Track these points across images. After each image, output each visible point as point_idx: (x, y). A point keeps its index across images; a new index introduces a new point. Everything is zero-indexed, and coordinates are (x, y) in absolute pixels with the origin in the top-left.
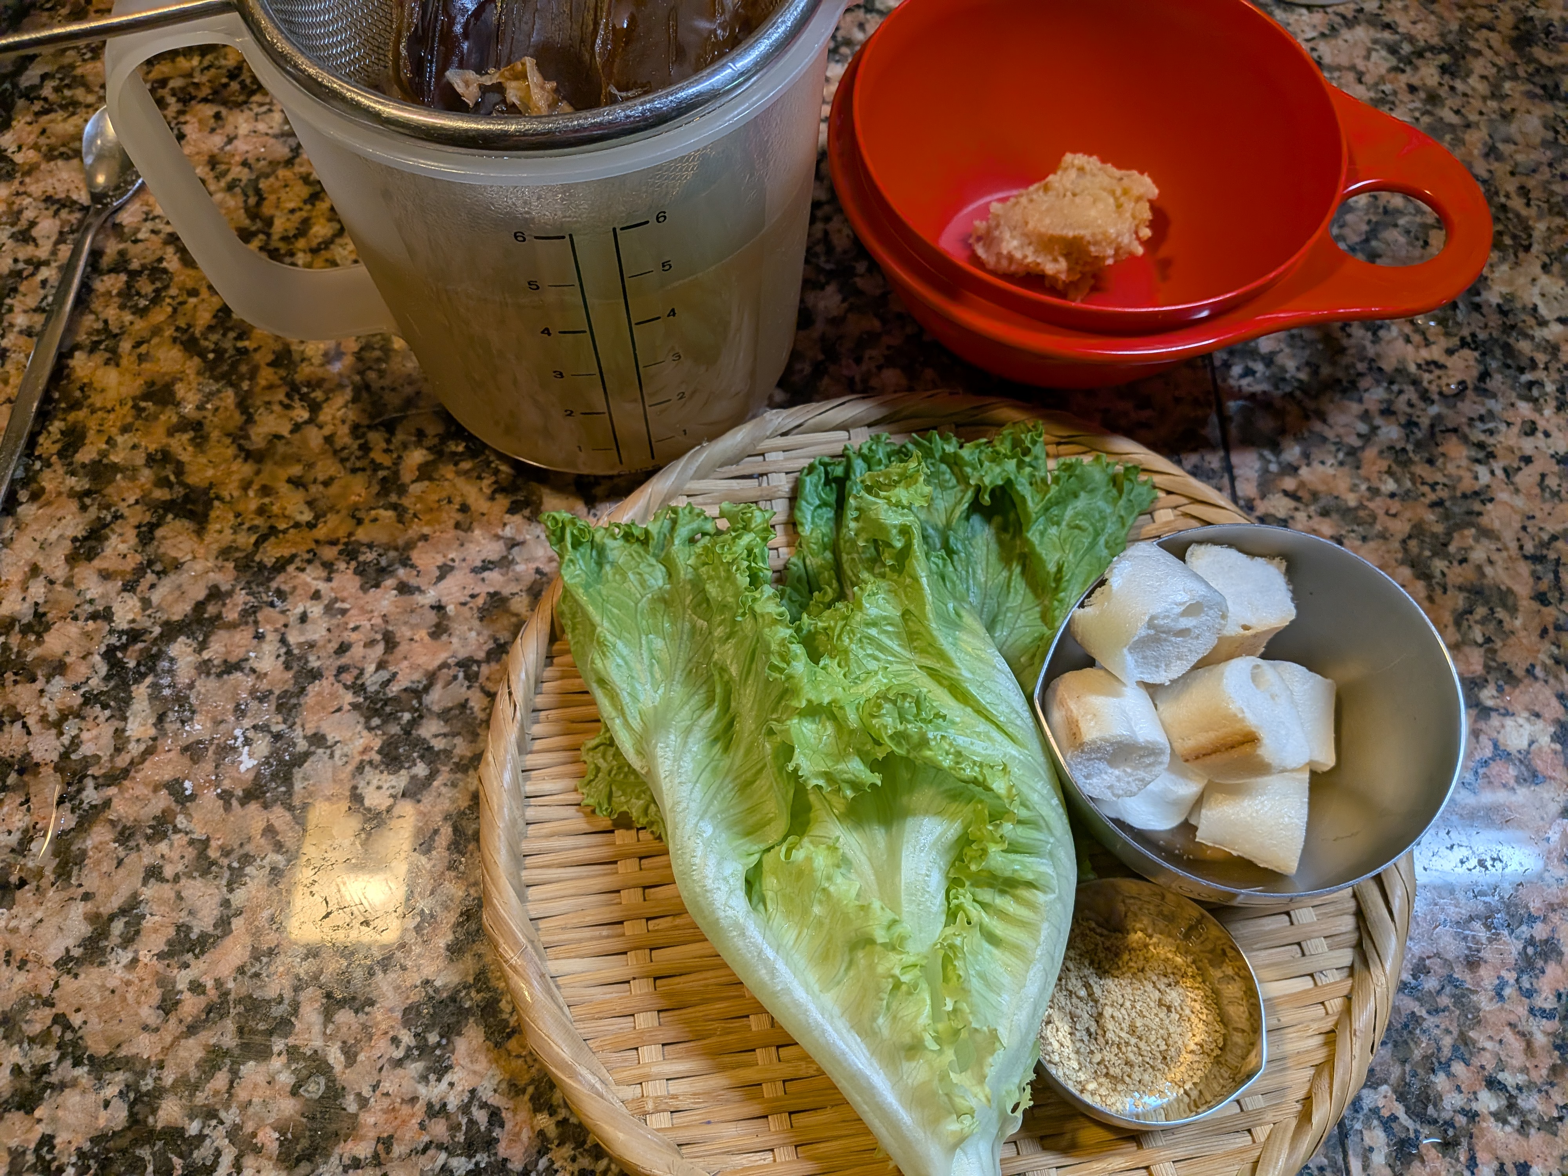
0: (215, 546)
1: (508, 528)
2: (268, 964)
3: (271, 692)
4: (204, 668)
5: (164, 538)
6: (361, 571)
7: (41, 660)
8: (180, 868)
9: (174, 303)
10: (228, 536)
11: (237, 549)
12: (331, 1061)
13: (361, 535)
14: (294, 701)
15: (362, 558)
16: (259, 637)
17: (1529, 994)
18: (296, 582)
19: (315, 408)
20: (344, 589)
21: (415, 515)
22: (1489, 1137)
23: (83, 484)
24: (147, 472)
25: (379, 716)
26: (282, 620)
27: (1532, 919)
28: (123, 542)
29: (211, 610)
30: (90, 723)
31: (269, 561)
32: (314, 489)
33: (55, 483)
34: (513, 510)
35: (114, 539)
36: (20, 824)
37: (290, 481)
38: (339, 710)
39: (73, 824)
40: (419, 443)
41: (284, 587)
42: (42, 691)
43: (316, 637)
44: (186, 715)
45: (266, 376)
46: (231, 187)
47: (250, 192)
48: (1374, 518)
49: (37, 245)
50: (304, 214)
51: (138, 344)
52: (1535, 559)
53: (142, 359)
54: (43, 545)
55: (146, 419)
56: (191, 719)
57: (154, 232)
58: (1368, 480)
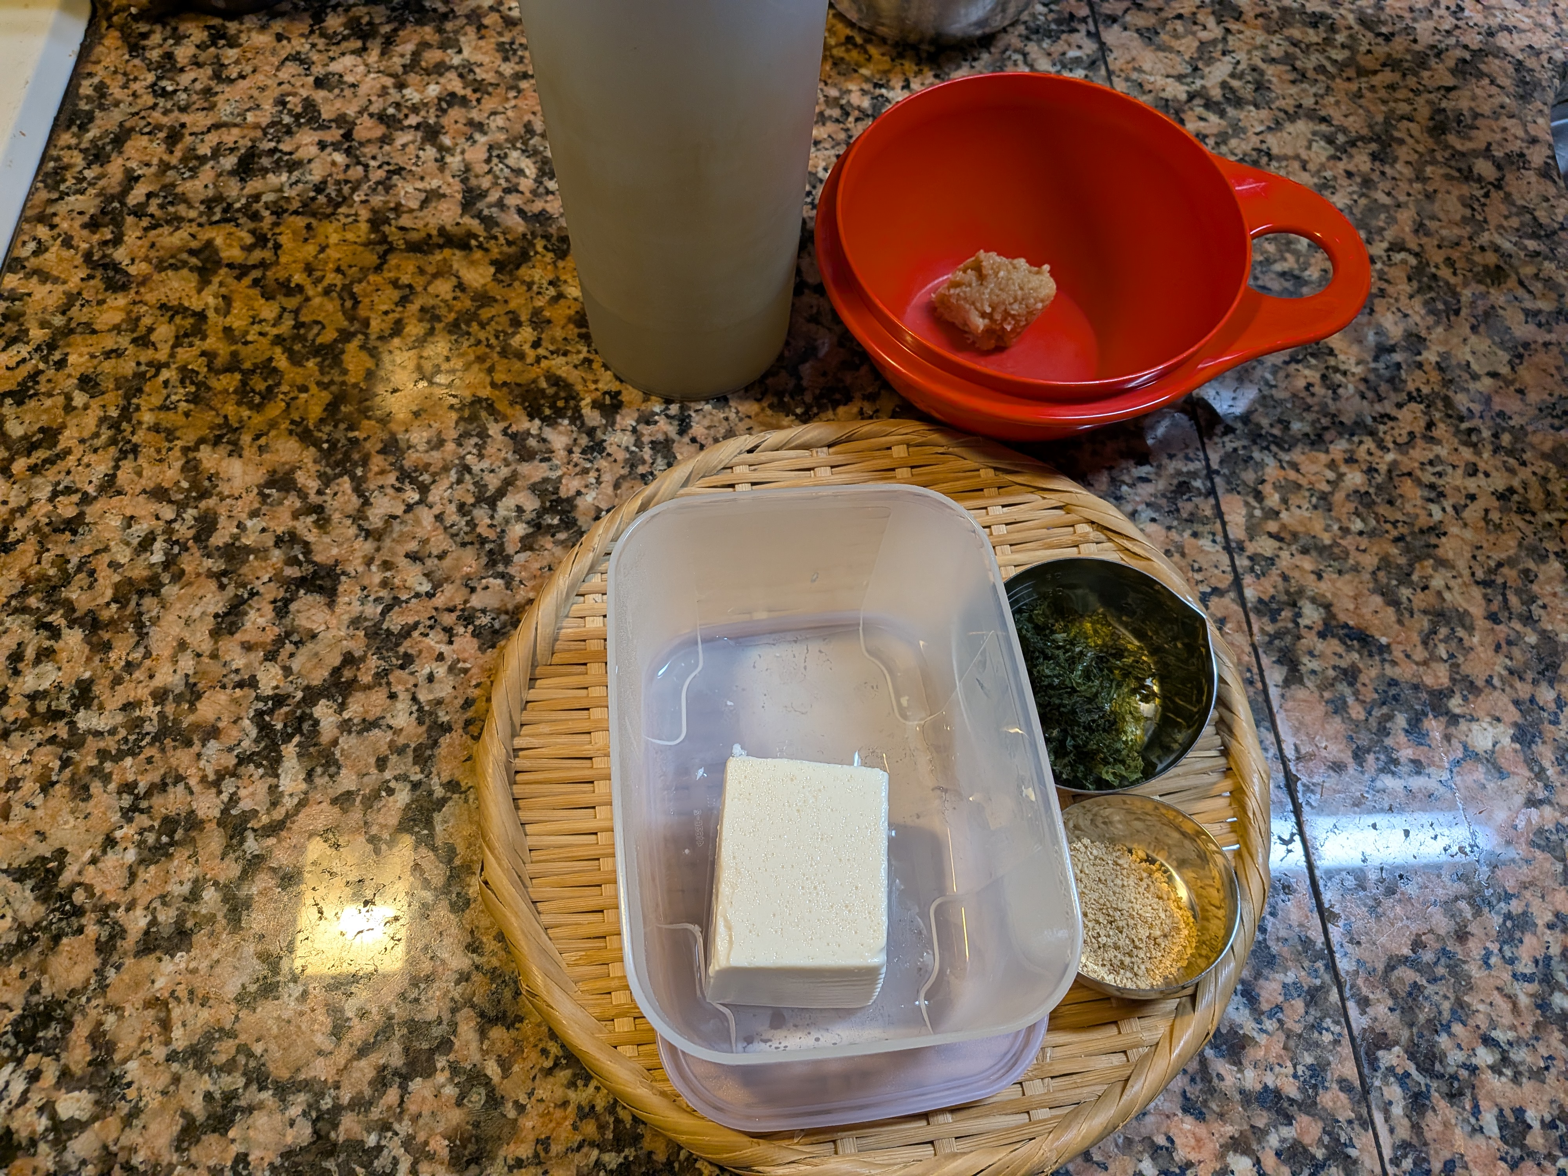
0: (346, 618)
3: (408, 746)
4: (345, 726)
5: (298, 611)
6: (477, 634)
7: (196, 726)
9: (286, 399)
10: (356, 608)
11: (366, 619)
12: (489, 1074)
14: (429, 752)
15: (477, 623)
16: (393, 696)
17: (1511, 961)
19: (424, 489)
20: (465, 650)
21: (521, 582)
23: (216, 564)
24: (277, 552)
26: (412, 681)
28: (261, 616)
29: (347, 674)
30: (246, 781)
31: (396, 629)
32: (430, 563)
33: (193, 565)
35: (252, 614)
36: (191, 875)
37: (407, 556)
39: (238, 874)
40: (519, 519)
41: (410, 651)
42: (200, 754)
43: (443, 694)
44: (333, 769)
45: (377, 462)
46: (327, 292)
47: (346, 295)
48: (1347, 553)
49: (156, 349)
50: (397, 315)
51: (257, 437)
52: (1485, 584)
53: (261, 449)
54: (188, 622)
55: (271, 505)
56: (338, 773)
57: (261, 334)
58: (1339, 520)
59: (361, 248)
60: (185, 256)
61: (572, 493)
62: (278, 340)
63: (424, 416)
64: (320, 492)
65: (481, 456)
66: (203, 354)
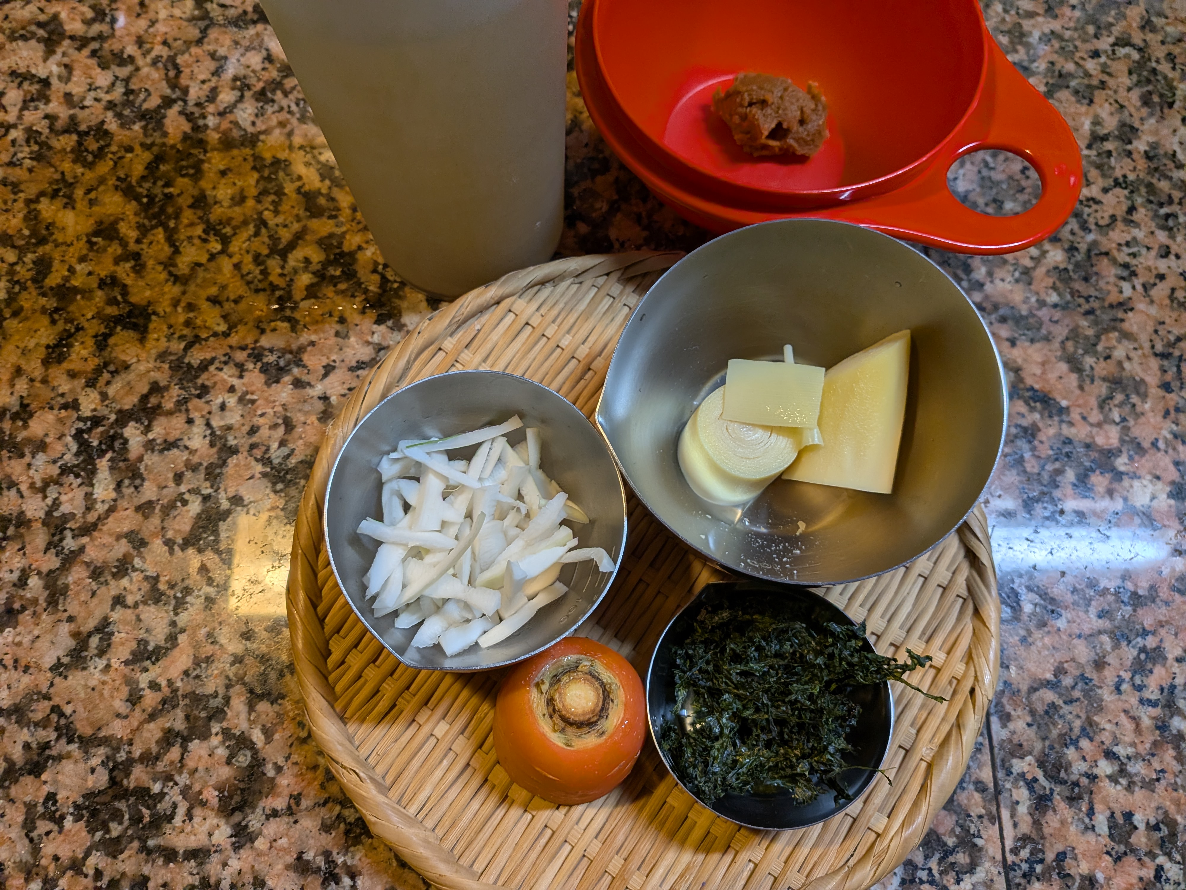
0: (154, 352)
1: (376, 336)
2: (207, 668)
3: (201, 464)
4: (150, 446)
5: (116, 345)
6: (264, 370)
7: (28, 441)
8: (138, 597)
9: (115, 158)
10: (163, 344)
11: (171, 354)
12: (255, 739)
13: (265, 342)
14: (218, 471)
15: (265, 360)
16: (190, 421)
17: (1139, 688)
18: (216, 379)
19: (225, 241)
20: (253, 384)
21: (305, 326)
22: (1104, 793)
23: (51, 303)
24: (99, 293)
25: (283, 482)
26: (207, 408)
27: (1145, 633)
28: (85, 348)
29: (153, 401)
30: (67, 489)
31: (195, 363)
32: (227, 306)
33: (30, 303)
34: (379, 321)
35: (77, 346)
36: (19, 565)
37: (209, 299)
38: (251, 478)
39: (58, 565)
40: (306, 269)
41: (207, 383)
42: (29, 465)
43: (232, 421)
44: (138, 482)
45: (188, 215)
46: (155, 63)
47: (170, 67)
48: (1041, 324)
49: (6, 112)
50: (213, 84)
51: (88, 191)
52: (1164, 356)
53: (92, 203)
54: (25, 352)
55: (97, 251)
56: (142, 485)
57: (96, 100)
58: (1037, 294)
59: (185, 24)
60: (33, 28)
61: (354, 247)
62: (111, 105)
63: (230, 175)
64: (138, 241)
65: (276, 212)
66: (47, 117)
